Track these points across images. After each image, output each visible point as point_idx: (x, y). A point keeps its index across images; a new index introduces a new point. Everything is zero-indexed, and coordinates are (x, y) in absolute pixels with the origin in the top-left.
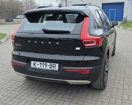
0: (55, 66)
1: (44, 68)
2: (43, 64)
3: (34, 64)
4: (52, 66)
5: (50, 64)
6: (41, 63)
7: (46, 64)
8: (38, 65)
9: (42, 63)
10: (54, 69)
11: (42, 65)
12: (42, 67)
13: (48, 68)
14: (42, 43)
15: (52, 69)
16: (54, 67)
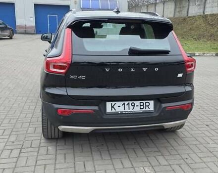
0: (147, 104)
1: (131, 110)
2: (129, 104)
3: (112, 107)
4: (143, 105)
5: (140, 103)
6: (124, 104)
7: (133, 104)
8: (119, 107)
9: (126, 103)
10: (147, 109)
11: (127, 107)
12: (127, 109)
13: (137, 109)
14: (132, 70)
15: (144, 109)
16: (147, 107)
